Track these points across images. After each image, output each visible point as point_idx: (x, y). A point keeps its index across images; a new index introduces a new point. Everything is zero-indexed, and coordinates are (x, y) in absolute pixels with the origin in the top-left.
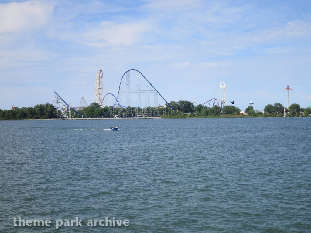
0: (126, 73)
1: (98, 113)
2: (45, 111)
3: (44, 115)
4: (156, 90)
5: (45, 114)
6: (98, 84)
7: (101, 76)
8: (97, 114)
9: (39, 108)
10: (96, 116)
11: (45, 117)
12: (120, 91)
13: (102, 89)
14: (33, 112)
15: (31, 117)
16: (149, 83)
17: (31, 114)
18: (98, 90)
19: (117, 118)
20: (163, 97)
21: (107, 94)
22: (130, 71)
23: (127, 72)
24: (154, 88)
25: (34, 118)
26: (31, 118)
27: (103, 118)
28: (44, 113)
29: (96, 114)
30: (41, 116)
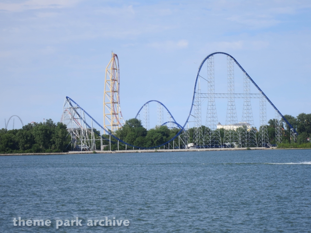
0: (206, 59)
1: (155, 139)
2: (53, 137)
3: (51, 144)
4: (263, 93)
5: (54, 143)
6: (111, 82)
7: (115, 67)
8: (153, 142)
9: (42, 130)
10: (152, 146)
11: (55, 149)
12: (195, 96)
13: (118, 92)
14: (29, 138)
15: (25, 149)
16: (250, 78)
17: (26, 142)
18: (111, 94)
19: (191, 149)
20: (275, 108)
21: (147, 103)
22: (214, 55)
23: (208, 57)
24: (259, 89)
25: (32, 149)
26: (26, 151)
27: (166, 149)
28: (51, 140)
29: (150, 142)
30: (47, 147)
